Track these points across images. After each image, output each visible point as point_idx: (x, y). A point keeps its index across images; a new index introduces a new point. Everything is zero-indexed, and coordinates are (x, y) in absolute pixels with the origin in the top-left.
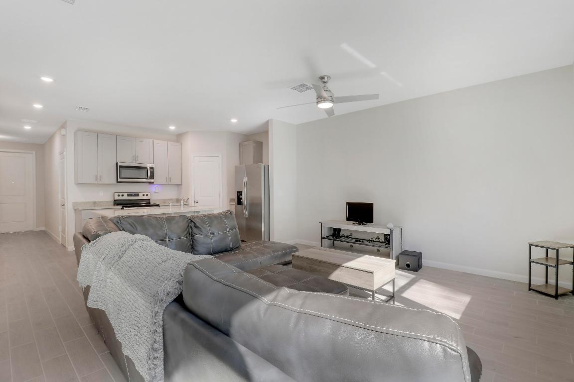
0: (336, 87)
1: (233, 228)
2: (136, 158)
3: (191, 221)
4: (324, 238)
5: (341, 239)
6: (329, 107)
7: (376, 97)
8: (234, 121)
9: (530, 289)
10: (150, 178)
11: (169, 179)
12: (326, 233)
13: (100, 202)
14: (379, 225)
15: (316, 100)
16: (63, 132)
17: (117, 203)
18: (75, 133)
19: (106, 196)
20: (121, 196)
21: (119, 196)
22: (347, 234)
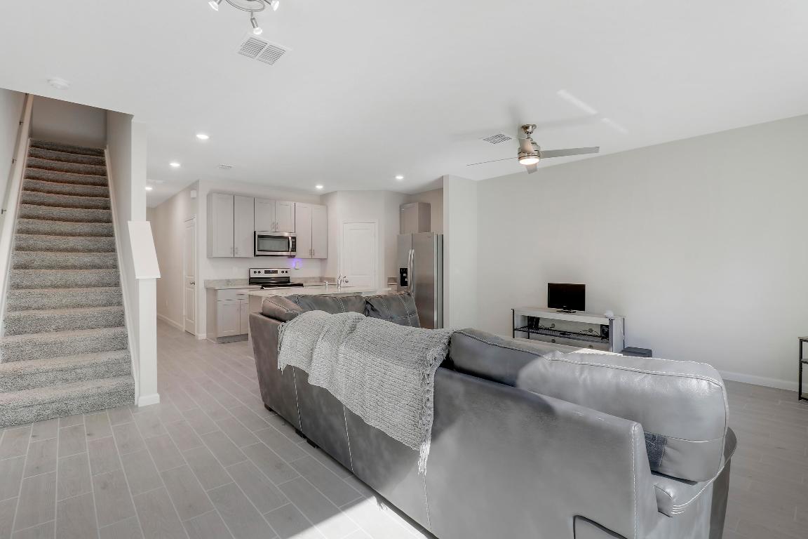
0: (543, 139)
1: (413, 313)
2: (275, 225)
3: (367, 303)
4: (517, 329)
5: (540, 331)
6: (534, 163)
7: (596, 149)
8: (400, 178)
9: (800, 398)
10: (292, 251)
11: (312, 252)
12: (518, 324)
13: (234, 280)
14: (592, 314)
15: (517, 156)
16: (193, 194)
17: (253, 281)
18: (209, 196)
19: (240, 273)
20: (257, 273)
21: (255, 272)
22: (548, 325)
